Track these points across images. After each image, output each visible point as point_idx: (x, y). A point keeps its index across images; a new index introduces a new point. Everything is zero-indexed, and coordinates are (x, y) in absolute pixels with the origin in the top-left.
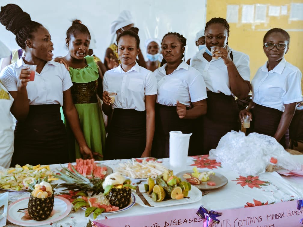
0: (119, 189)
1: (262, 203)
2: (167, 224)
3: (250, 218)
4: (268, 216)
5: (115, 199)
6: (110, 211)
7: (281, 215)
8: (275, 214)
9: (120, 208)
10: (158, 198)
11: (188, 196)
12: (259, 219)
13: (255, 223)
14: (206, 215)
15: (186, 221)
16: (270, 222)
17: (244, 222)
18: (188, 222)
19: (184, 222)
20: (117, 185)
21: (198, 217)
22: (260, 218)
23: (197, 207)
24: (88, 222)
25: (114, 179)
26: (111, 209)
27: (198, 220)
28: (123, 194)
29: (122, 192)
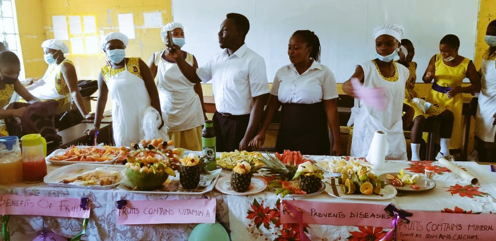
0: (307, 176)
1: (464, 211)
2: (353, 215)
3: (447, 225)
4: (469, 226)
5: (304, 184)
6: (298, 194)
7: (488, 227)
8: (480, 224)
9: (308, 193)
10: (347, 190)
11: (380, 194)
12: (458, 227)
13: (452, 230)
14: (395, 213)
15: (373, 215)
16: (472, 232)
17: (440, 227)
18: (376, 217)
19: (372, 216)
20: (306, 173)
21: (387, 214)
22: (460, 225)
23: (387, 204)
24: (277, 199)
25: (304, 167)
26: (300, 192)
27: (386, 217)
28: (311, 181)
29: (309, 179)
